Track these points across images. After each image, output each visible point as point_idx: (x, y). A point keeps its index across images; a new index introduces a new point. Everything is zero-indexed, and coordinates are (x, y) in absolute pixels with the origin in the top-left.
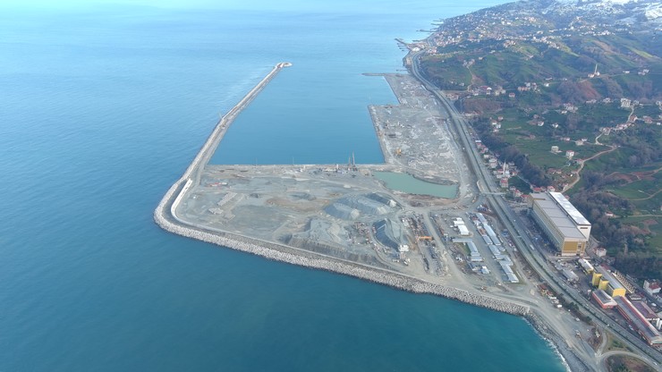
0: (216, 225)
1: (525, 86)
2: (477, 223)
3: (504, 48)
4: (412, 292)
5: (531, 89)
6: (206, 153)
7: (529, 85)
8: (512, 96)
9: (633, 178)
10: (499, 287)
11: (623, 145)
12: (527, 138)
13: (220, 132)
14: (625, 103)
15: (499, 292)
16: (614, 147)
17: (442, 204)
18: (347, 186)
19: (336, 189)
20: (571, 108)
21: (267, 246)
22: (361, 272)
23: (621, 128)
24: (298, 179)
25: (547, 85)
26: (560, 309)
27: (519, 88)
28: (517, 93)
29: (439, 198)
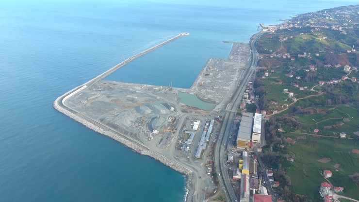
0: (78, 109)
1: (303, 54)
2: (207, 124)
3: (311, 32)
4: (140, 154)
5: (306, 57)
6: (105, 74)
7: (305, 54)
8: (293, 59)
9: (315, 111)
10: (187, 159)
11: (328, 92)
12: (277, 83)
13: (122, 64)
14: (348, 69)
15: (184, 161)
16: (321, 93)
17: (199, 113)
18: (158, 98)
19: (151, 98)
20: (312, 69)
21: (91, 121)
22: (123, 140)
23: (332, 83)
24: (137, 92)
25: (318, 55)
26: (208, 175)
27: (299, 55)
28: (296, 58)
29: (200, 109)
